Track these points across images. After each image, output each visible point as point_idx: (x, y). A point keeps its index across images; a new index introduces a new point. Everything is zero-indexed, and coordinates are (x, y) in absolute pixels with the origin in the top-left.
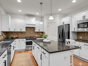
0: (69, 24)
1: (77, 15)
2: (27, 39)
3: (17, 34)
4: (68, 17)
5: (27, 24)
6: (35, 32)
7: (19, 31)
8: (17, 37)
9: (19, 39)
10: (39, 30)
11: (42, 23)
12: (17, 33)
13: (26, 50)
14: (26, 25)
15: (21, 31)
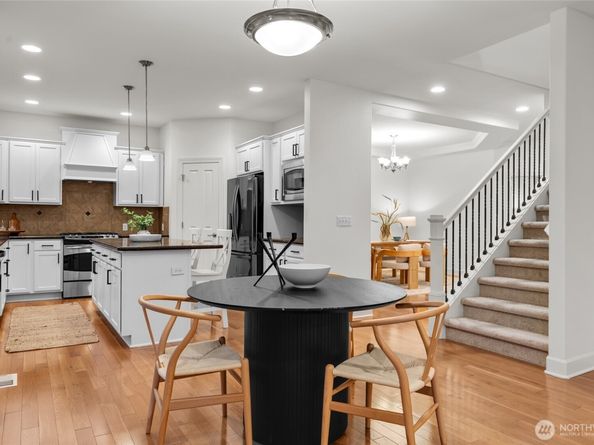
0: (262, 174)
1: (284, 137)
2: (67, 242)
3: (14, 216)
4: (259, 143)
5: (68, 167)
6: (116, 207)
7: (26, 199)
8: (12, 229)
9: (26, 242)
10: (139, 197)
11: (147, 157)
12: (13, 210)
13: (64, 298)
14: (64, 170)
15: (35, 202)
